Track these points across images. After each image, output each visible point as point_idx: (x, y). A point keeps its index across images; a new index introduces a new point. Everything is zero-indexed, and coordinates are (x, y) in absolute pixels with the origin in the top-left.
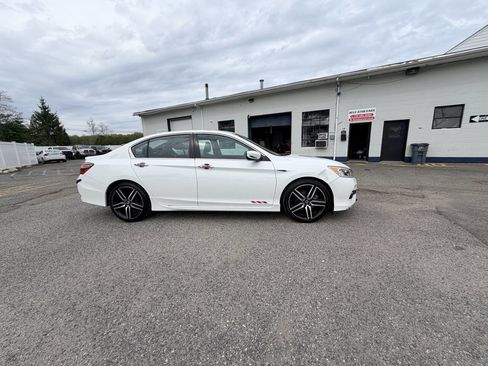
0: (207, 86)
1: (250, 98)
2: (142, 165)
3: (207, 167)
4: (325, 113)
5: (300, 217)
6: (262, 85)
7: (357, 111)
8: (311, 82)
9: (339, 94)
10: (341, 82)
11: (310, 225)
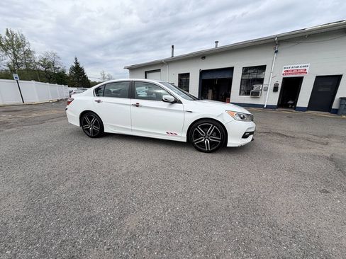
0: (173, 47)
1: (203, 56)
2: (99, 102)
3: (137, 105)
4: (263, 68)
5: (200, 148)
6: (216, 46)
7: (291, 67)
8: (253, 42)
9: (276, 52)
10: (279, 41)
11: (206, 154)
